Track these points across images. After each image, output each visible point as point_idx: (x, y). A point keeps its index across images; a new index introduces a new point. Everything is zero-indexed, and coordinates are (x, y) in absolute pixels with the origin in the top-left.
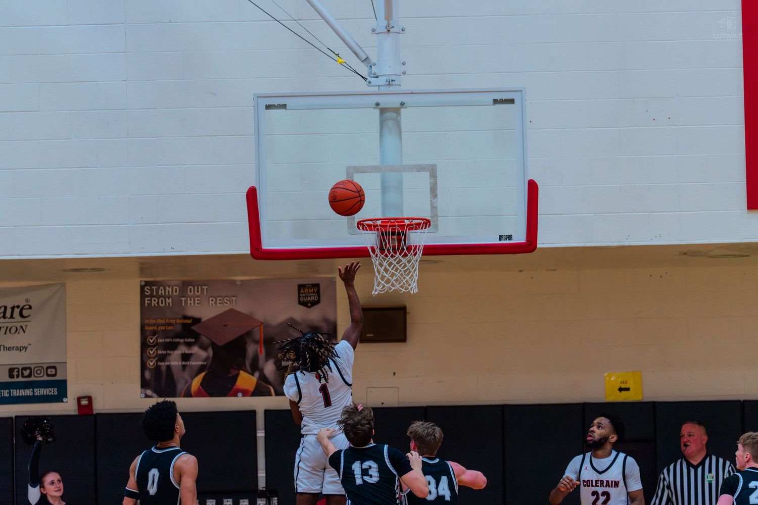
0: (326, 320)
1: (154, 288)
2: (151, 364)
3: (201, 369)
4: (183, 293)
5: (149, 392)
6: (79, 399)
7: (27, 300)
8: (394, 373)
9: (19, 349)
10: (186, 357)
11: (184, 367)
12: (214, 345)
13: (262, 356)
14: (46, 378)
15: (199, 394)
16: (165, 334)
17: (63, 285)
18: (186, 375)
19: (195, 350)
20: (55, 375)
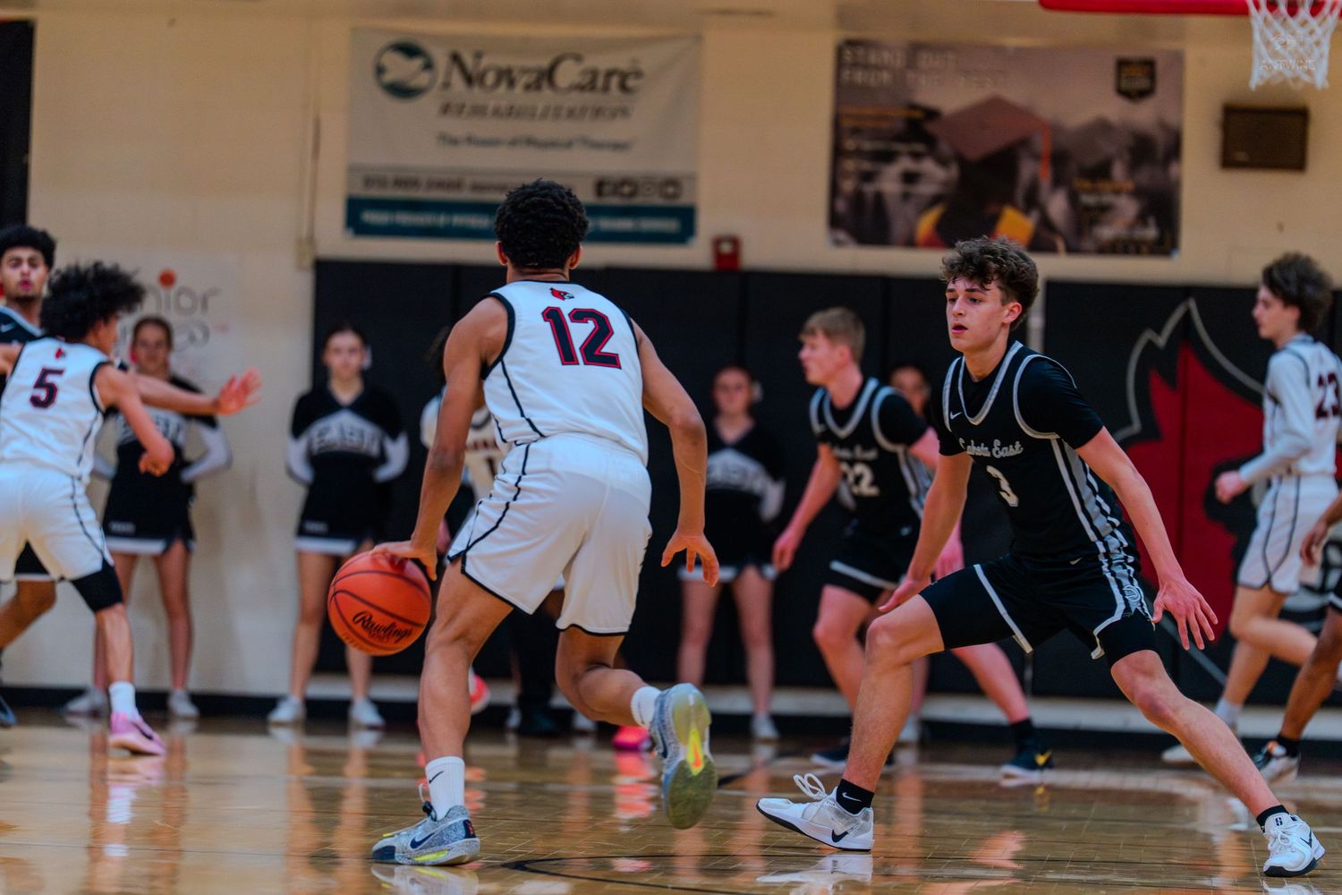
0: (1163, 125)
1: (861, 52)
2: (848, 186)
3: (935, 200)
4: (911, 63)
5: (842, 236)
6: (717, 242)
7: (634, 61)
8: (1281, 227)
9: (618, 147)
10: (910, 178)
11: (906, 196)
12: (962, 161)
13: (1045, 183)
14: (657, 201)
15: (930, 244)
16: (876, 135)
17: (699, 38)
18: (909, 209)
19: (928, 166)
20: (675, 196)
